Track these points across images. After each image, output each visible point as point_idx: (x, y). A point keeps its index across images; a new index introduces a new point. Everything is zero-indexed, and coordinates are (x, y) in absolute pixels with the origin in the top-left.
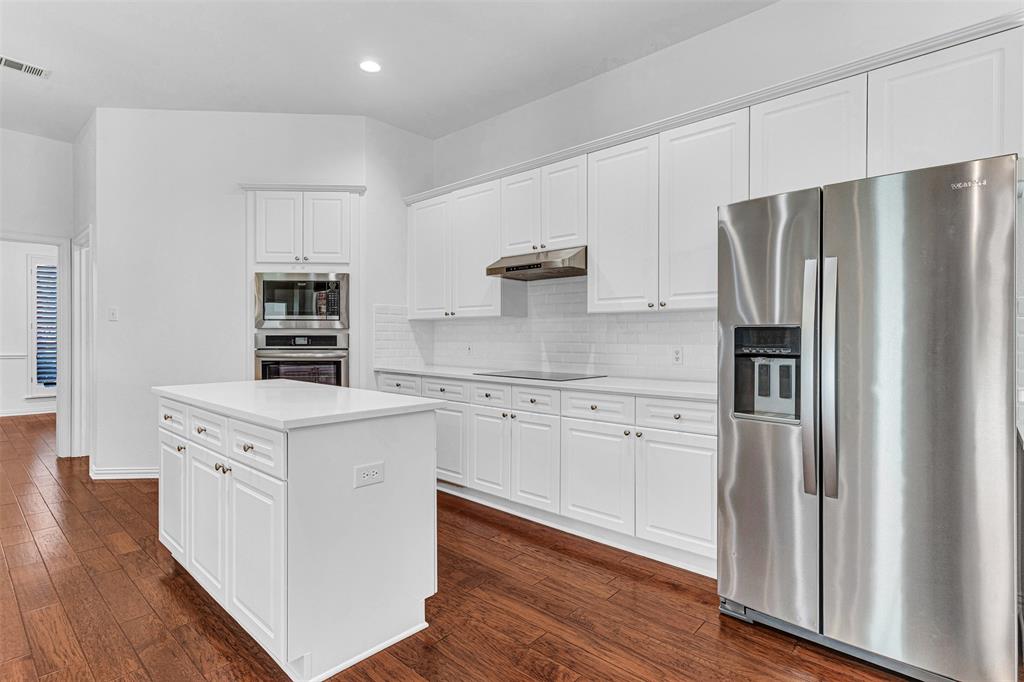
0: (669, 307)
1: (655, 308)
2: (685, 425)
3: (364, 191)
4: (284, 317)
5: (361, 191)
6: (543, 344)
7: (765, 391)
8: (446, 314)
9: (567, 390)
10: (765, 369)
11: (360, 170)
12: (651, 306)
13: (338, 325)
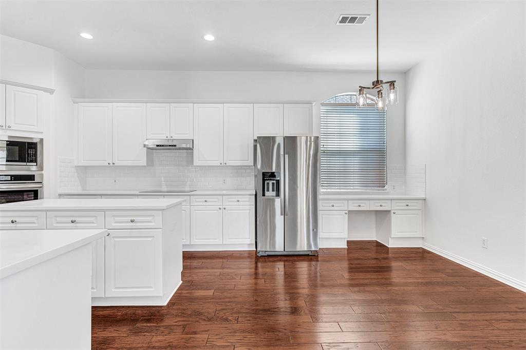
0: (227, 164)
1: (222, 165)
2: (240, 203)
3: (53, 92)
4: (5, 163)
5: (51, 92)
6: (162, 178)
7: (268, 190)
8: (109, 164)
9: (192, 195)
10: (268, 184)
11: (51, 79)
12: (221, 164)
13: (34, 168)
